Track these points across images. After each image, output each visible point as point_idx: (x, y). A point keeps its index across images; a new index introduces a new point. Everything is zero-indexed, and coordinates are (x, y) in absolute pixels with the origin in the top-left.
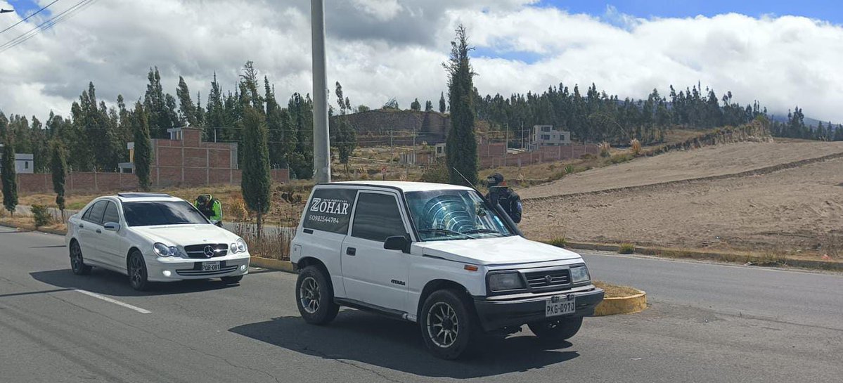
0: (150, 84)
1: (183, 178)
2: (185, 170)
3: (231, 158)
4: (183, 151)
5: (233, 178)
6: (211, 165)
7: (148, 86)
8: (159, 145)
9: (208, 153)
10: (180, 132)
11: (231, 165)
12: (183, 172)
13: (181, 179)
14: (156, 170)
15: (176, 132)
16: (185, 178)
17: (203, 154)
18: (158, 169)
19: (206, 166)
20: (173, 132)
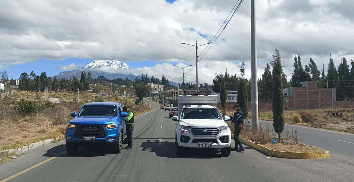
0: (295, 62)
1: (307, 105)
2: (308, 101)
3: (332, 96)
4: (307, 92)
5: (333, 105)
6: (322, 98)
7: (294, 63)
8: (296, 89)
9: (320, 93)
10: (306, 84)
11: (332, 99)
12: (307, 102)
13: (306, 105)
14: (294, 101)
15: (304, 84)
16: (308, 104)
17: (317, 93)
18: (295, 101)
19: (319, 99)
20: (303, 84)
